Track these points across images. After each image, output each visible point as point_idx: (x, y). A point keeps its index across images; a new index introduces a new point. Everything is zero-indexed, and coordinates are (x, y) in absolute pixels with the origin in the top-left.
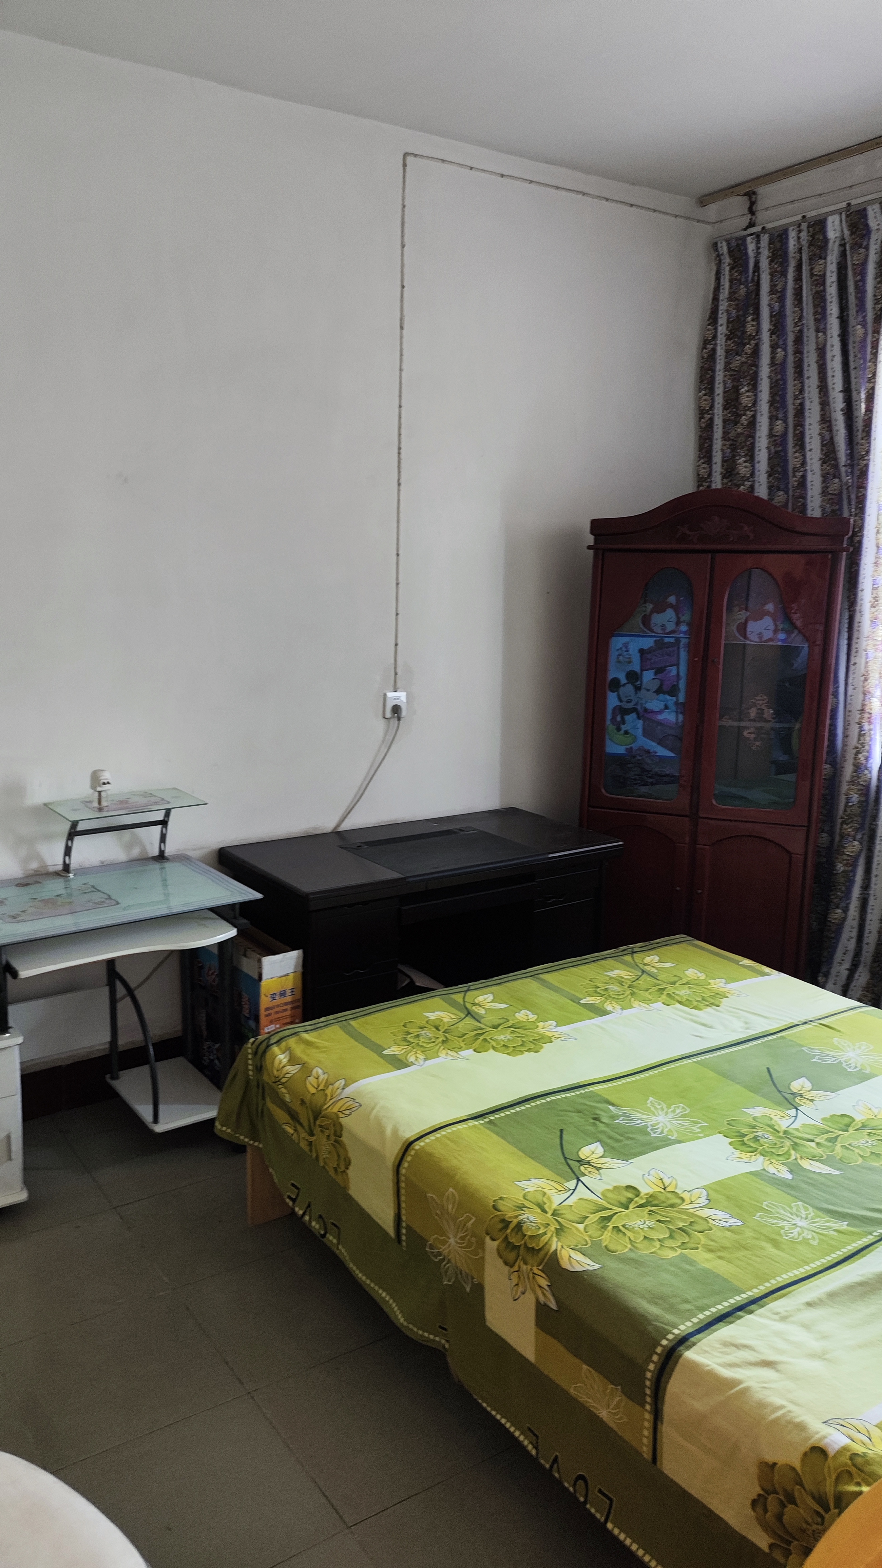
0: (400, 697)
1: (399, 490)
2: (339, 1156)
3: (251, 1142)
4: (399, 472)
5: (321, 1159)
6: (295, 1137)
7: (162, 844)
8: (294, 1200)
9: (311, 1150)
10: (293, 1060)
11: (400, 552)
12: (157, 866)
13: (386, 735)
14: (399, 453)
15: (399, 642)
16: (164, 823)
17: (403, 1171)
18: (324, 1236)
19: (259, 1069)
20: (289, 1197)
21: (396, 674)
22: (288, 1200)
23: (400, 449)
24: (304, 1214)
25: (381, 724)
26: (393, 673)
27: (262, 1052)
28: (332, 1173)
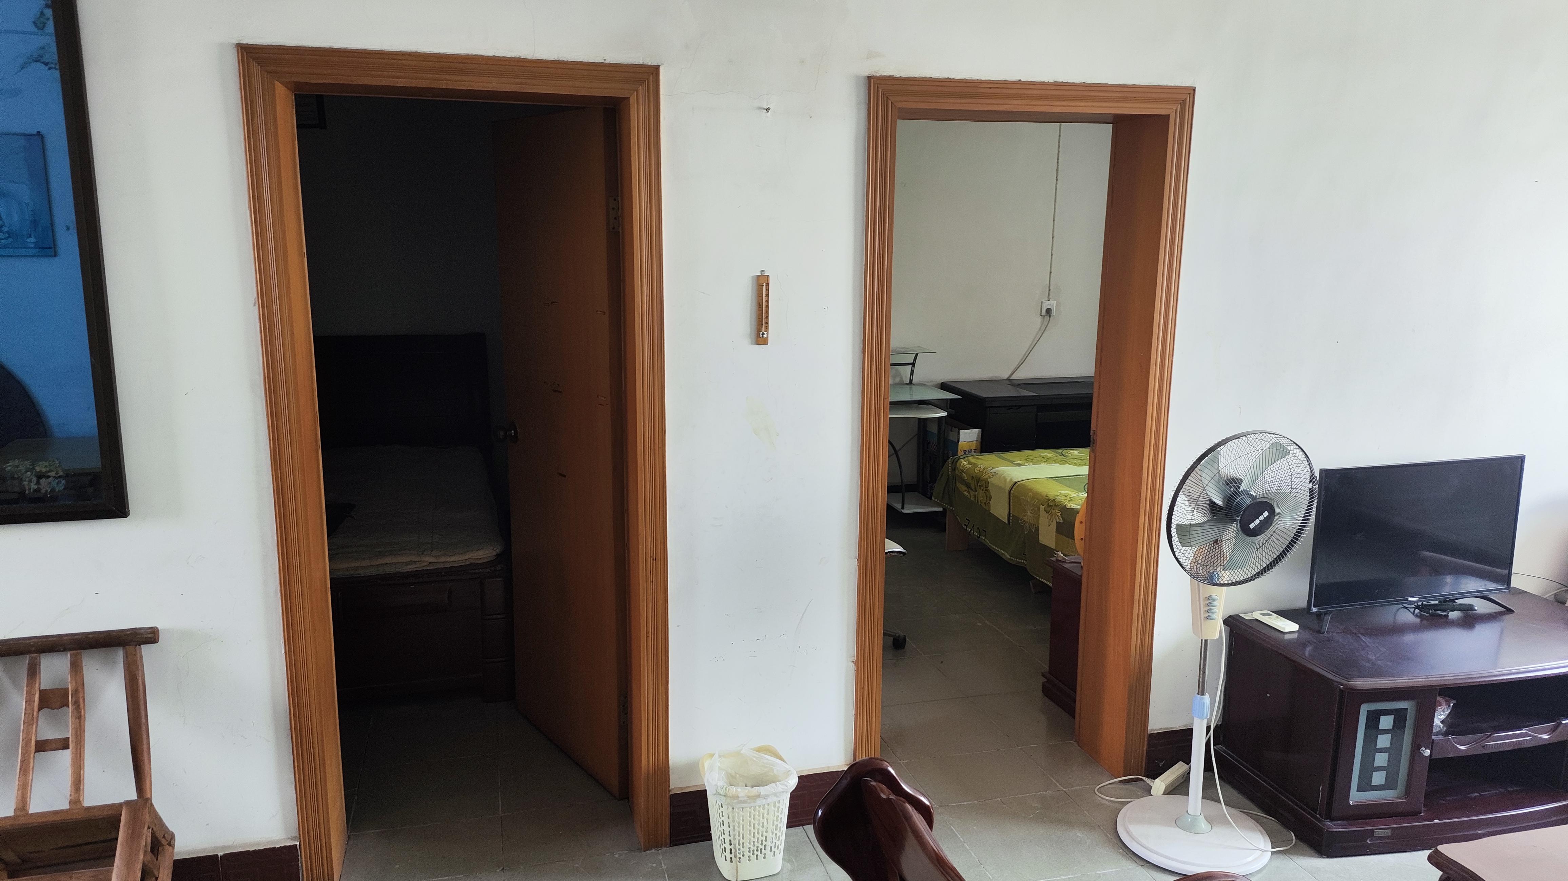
0: (1052, 304)
1: (1057, 183)
2: (987, 497)
3: (949, 507)
4: (1057, 173)
5: (979, 501)
6: (969, 496)
7: (912, 376)
8: (966, 526)
9: (975, 500)
10: (969, 463)
11: (1055, 219)
12: (908, 386)
13: (1041, 326)
14: (1058, 162)
15: (1052, 271)
16: (913, 364)
17: (1012, 492)
18: (979, 537)
19: (954, 469)
20: (965, 525)
21: (1050, 290)
22: (964, 526)
23: (1058, 159)
24: (971, 530)
25: (1039, 320)
26: (1048, 289)
27: (955, 462)
28: (984, 506)
